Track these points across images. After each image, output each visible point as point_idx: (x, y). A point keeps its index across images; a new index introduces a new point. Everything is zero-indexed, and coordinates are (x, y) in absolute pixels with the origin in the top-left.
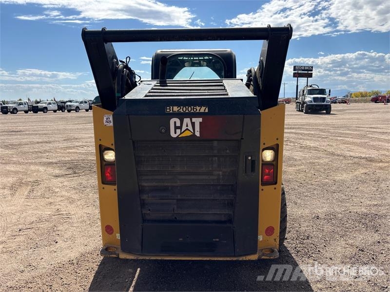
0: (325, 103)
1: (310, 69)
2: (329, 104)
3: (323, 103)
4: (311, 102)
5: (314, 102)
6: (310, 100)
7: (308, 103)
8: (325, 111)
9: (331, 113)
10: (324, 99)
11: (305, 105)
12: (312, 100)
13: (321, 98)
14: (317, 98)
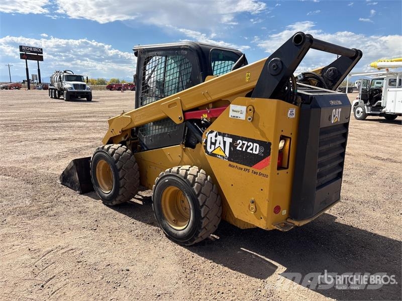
0: (86, 90)
1: (40, 51)
2: (90, 91)
3: (84, 91)
4: (72, 88)
5: (75, 89)
6: (71, 86)
7: (69, 90)
8: (86, 99)
9: (92, 100)
10: (84, 86)
11: (65, 92)
12: (72, 86)
13: (81, 85)
14: (78, 85)
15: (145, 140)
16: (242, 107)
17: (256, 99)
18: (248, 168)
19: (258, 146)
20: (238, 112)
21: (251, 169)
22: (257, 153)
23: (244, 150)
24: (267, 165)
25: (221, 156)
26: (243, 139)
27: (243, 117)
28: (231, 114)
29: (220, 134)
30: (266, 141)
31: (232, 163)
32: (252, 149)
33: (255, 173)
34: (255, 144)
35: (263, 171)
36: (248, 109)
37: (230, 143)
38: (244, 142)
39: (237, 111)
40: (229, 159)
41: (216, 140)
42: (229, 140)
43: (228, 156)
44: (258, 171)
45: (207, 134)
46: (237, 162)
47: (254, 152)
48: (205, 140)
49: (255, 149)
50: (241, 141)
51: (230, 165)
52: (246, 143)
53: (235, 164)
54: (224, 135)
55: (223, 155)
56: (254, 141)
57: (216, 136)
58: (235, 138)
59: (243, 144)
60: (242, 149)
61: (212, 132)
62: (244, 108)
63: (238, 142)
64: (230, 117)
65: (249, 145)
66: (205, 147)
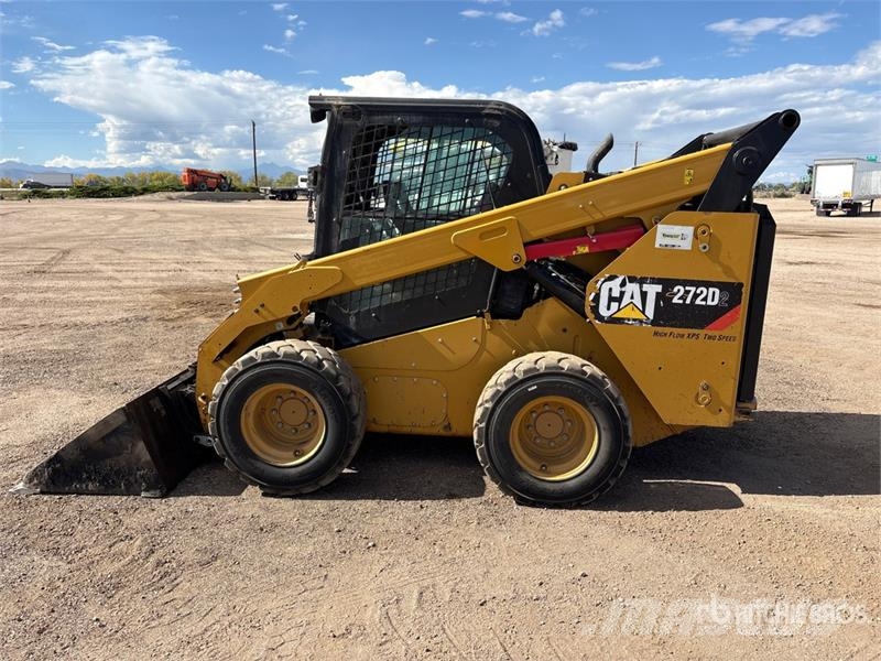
15: (352, 320)
16: (685, 228)
17: (714, 213)
18: (696, 331)
19: (717, 291)
20: (677, 236)
21: (702, 332)
22: (715, 303)
23: (688, 302)
24: (733, 319)
25: (634, 320)
26: (685, 283)
27: (687, 245)
28: (660, 241)
29: (632, 280)
30: (733, 281)
31: (660, 329)
32: (705, 299)
33: (710, 338)
34: (711, 290)
35: (726, 332)
36: (699, 231)
37: (657, 293)
38: (687, 288)
39: (674, 235)
40: (654, 323)
41: (622, 293)
42: (653, 290)
43: (651, 317)
44: (717, 333)
45: (600, 283)
46: (672, 326)
47: (709, 303)
48: (593, 294)
49: (712, 297)
50: (682, 288)
51: (656, 334)
52: (693, 289)
53: (668, 330)
54: (642, 281)
55: (642, 317)
56: (708, 285)
57: (623, 284)
58: (668, 284)
59: (687, 292)
60: (685, 300)
61: (611, 278)
62: (689, 230)
63: (676, 290)
64: (657, 246)
65: (698, 292)
66: (595, 309)
